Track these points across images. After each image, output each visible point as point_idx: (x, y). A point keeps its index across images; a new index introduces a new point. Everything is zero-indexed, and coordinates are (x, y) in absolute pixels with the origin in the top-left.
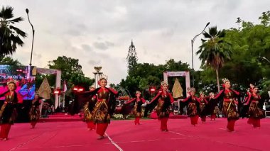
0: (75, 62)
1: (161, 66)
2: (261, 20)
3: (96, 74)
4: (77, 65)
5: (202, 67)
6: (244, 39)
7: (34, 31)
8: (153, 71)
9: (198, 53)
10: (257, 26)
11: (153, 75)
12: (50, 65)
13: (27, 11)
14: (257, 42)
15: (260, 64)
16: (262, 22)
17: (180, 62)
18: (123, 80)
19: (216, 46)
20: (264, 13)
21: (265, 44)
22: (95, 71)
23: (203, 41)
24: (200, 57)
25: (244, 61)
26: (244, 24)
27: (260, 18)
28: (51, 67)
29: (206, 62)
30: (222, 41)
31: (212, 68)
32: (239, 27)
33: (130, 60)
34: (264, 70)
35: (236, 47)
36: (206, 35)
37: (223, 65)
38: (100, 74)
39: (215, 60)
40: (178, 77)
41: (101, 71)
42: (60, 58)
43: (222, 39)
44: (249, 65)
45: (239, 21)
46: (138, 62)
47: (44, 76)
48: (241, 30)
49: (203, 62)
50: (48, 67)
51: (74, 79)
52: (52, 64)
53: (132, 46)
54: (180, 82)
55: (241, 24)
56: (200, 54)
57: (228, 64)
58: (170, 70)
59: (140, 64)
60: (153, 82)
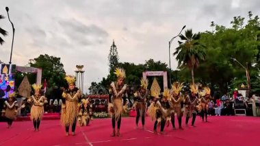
0: (56, 60)
1: (141, 66)
2: (232, 25)
3: (78, 72)
4: (59, 64)
5: (179, 67)
6: (217, 42)
7: (14, 30)
8: (134, 70)
9: (175, 54)
10: (229, 30)
11: (133, 74)
12: (31, 63)
13: (7, 9)
14: (229, 45)
15: (231, 65)
16: (234, 26)
17: (159, 62)
18: (104, 79)
19: (192, 48)
20: (235, 18)
21: (235, 47)
22: (77, 70)
23: (180, 43)
24: (177, 58)
25: (217, 62)
26: (217, 28)
27: (232, 22)
28: (32, 65)
29: (182, 62)
30: (197, 44)
31: (188, 69)
32: (213, 30)
33: (111, 60)
34: (235, 71)
35: (210, 49)
36: (182, 38)
37: (198, 66)
38: (82, 72)
39: (190, 61)
40: (156, 76)
41: (83, 70)
42: (42, 56)
43: (197, 41)
44: (221, 66)
45: (212, 25)
46: (119, 61)
47: (25, 74)
48: (214, 33)
49: (180, 62)
50: (29, 66)
51: (55, 77)
52: (34, 62)
53: (114, 46)
54: (158, 81)
55: (215, 27)
56: (176, 55)
57: (202, 65)
58: (149, 70)
59: (120, 63)
60: (133, 80)
